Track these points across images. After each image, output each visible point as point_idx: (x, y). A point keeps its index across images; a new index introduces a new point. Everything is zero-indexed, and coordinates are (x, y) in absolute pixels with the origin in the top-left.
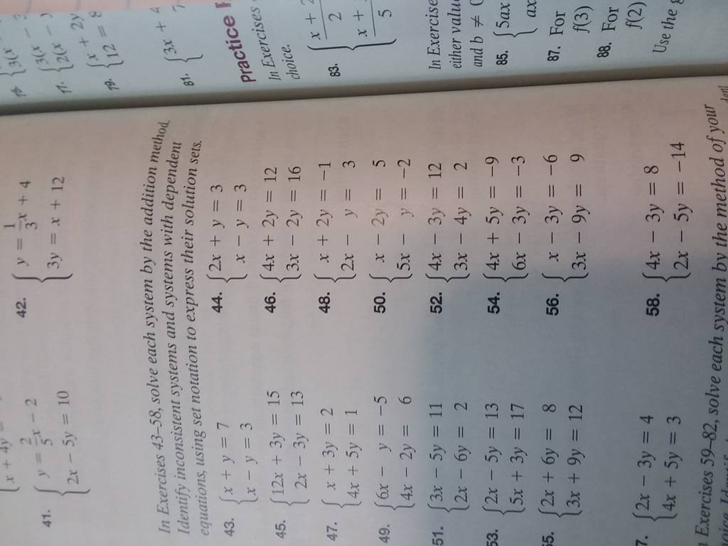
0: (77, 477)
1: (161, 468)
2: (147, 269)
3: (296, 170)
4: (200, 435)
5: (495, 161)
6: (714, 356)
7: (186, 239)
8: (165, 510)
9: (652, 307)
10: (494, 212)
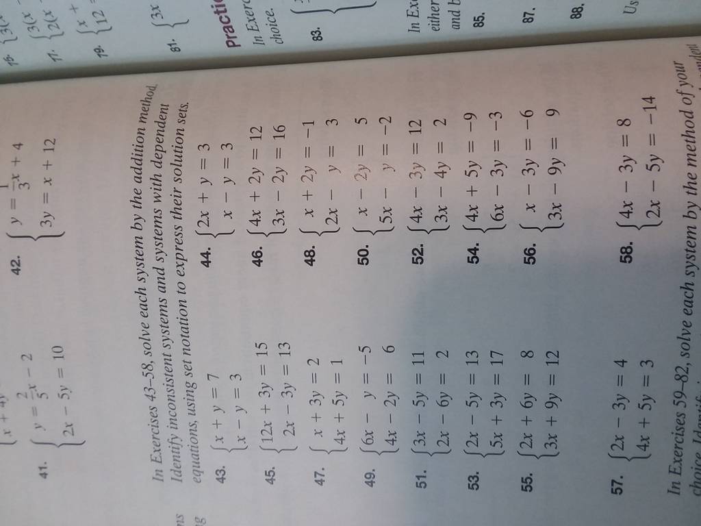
0: (72, 429)
1: (154, 419)
2: (137, 226)
3: (281, 129)
4: (191, 387)
5: (473, 116)
6: (685, 301)
7: (175, 196)
8: (159, 459)
9: (626, 254)
10: (473, 165)
